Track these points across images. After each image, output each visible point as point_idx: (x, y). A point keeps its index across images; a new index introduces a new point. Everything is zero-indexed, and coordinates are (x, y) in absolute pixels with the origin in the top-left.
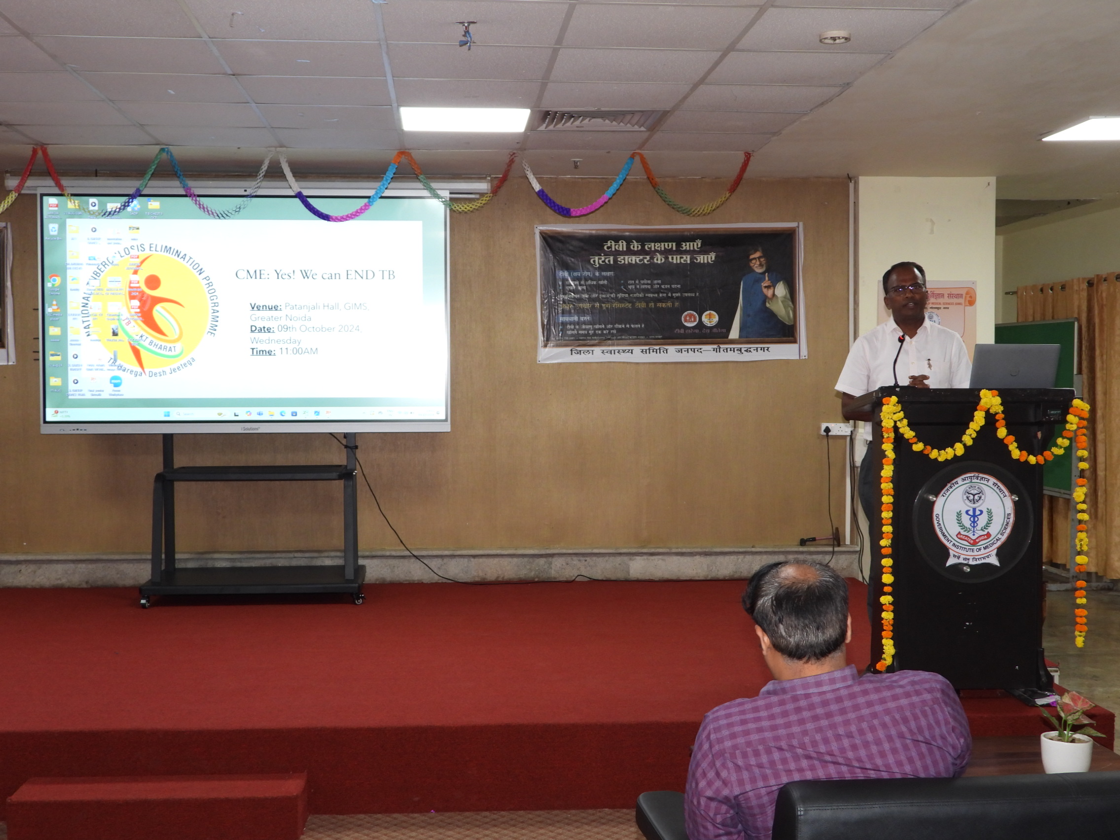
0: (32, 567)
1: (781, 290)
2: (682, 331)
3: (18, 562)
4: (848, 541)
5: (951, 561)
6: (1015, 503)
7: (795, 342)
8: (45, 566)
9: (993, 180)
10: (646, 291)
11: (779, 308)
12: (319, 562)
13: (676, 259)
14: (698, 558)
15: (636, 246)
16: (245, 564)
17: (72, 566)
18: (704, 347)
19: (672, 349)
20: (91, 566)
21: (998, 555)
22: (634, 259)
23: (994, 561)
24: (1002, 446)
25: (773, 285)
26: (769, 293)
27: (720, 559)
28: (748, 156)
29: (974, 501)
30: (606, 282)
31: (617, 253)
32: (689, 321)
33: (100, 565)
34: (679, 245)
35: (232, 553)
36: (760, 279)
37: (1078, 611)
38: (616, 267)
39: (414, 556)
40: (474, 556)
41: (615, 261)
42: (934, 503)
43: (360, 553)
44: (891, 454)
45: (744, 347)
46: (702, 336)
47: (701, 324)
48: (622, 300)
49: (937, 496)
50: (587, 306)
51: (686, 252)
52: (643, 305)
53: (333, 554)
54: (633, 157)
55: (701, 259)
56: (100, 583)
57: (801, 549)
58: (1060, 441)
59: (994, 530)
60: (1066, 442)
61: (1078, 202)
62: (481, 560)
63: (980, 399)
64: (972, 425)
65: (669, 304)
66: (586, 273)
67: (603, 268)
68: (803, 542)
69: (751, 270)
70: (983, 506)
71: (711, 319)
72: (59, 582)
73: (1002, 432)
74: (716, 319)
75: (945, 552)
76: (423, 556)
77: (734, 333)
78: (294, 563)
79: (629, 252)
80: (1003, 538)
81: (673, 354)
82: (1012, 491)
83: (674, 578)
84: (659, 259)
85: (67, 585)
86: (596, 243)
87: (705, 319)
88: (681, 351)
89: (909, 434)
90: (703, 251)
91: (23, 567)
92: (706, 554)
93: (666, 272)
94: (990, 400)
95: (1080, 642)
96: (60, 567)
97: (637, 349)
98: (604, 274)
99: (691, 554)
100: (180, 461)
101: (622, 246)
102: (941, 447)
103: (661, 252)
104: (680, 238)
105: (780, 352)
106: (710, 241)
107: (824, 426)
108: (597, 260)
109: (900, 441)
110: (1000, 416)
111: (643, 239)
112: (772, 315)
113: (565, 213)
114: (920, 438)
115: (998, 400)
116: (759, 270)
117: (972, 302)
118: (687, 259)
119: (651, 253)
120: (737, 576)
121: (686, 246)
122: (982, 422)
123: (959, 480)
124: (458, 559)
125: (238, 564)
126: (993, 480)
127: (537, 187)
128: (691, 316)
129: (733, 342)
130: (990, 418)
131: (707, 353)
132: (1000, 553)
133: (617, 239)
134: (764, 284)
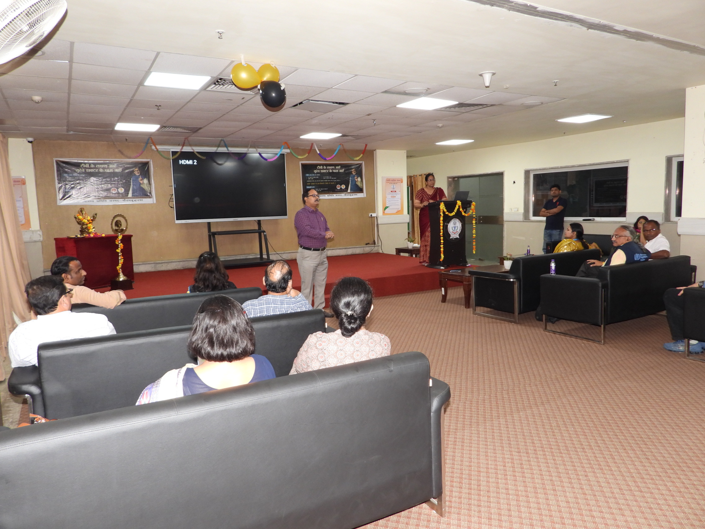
0: (166, 264)
1: (359, 179)
2: (337, 190)
3: (162, 263)
4: (376, 243)
5: (451, 238)
6: (462, 225)
7: (363, 193)
8: (170, 264)
9: (406, 151)
10: (328, 180)
11: (359, 184)
12: (248, 257)
13: (335, 171)
14: (343, 250)
15: (325, 167)
16: (229, 259)
17: (178, 263)
18: (342, 194)
19: (335, 195)
20: (184, 263)
21: (459, 236)
22: (324, 171)
23: (458, 237)
24: (461, 212)
25: (357, 178)
26: (356, 180)
27: (349, 249)
28: (366, 145)
29: (455, 224)
30: (318, 177)
31: (320, 169)
32: (338, 187)
33: (187, 262)
34: (335, 167)
35: (225, 256)
36: (354, 177)
37: (474, 246)
38: (320, 173)
39: (277, 254)
40: (289, 253)
41: (320, 171)
42: (447, 225)
43: (270, 253)
44: (442, 215)
45: (351, 194)
46: (341, 191)
47: (341, 188)
48: (322, 182)
49: (448, 223)
50: (313, 184)
51: (337, 169)
52: (327, 183)
53: (253, 255)
54: (340, 144)
55: (341, 171)
56: (187, 268)
57: (367, 246)
58: (471, 211)
59: (458, 230)
60: (472, 211)
61: (413, 156)
62: (291, 254)
63: (457, 203)
64: (456, 208)
65: (334, 183)
66: (313, 175)
67: (317, 173)
68: (366, 244)
69: (352, 174)
70: (456, 225)
71: (343, 187)
72: (175, 268)
73: (461, 210)
74: (345, 187)
75: (450, 236)
76: (280, 253)
77: (349, 191)
78: (242, 258)
79: (323, 169)
80: (460, 232)
81: (335, 196)
82: (461, 222)
83: (338, 255)
84: (331, 171)
85: (177, 269)
86: (315, 166)
87: (342, 187)
88: (337, 195)
89: (445, 210)
90: (341, 169)
91: (163, 264)
92: (346, 249)
93: (332, 174)
94: (459, 203)
95: (474, 252)
96: (174, 264)
97: (326, 195)
98: (318, 175)
99: (342, 249)
100: (213, 230)
101: (321, 167)
102: (451, 213)
103: (331, 169)
104: (335, 165)
105: (359, 195)
106: (343, 166)
107: (370, 214)
108: (315, 171)
109: (444, 212)
110: (461, 206)
111: (327, 165)
112: (357, 186)
113: (325, 159)
114: (447, 211)
115: (461, 203)
116: (354, 174)
117: (402, 182)
118: (337, 171)
119: (329, 169)
120: (353, 254)
121: (337, 167)
122: (458, 207)
123: (452, 220)
124: (285, 254)
125: (227, 259)
126: (458, 220)
127: (318, 152)
128: (339, 186)
129: (349, 193)
130: (459, 206)
131: (343, 196)
132: (460, 235)
133: (320, 165)
134: (355, 178)
